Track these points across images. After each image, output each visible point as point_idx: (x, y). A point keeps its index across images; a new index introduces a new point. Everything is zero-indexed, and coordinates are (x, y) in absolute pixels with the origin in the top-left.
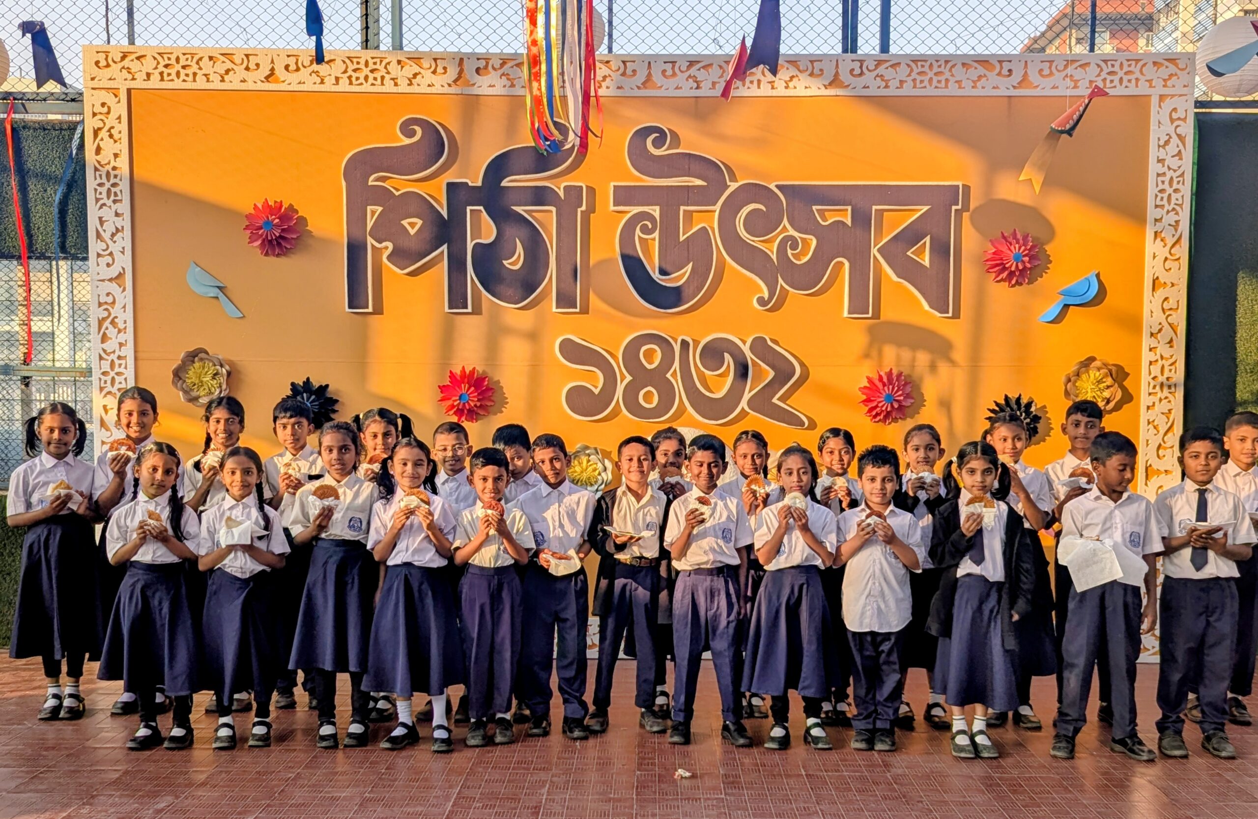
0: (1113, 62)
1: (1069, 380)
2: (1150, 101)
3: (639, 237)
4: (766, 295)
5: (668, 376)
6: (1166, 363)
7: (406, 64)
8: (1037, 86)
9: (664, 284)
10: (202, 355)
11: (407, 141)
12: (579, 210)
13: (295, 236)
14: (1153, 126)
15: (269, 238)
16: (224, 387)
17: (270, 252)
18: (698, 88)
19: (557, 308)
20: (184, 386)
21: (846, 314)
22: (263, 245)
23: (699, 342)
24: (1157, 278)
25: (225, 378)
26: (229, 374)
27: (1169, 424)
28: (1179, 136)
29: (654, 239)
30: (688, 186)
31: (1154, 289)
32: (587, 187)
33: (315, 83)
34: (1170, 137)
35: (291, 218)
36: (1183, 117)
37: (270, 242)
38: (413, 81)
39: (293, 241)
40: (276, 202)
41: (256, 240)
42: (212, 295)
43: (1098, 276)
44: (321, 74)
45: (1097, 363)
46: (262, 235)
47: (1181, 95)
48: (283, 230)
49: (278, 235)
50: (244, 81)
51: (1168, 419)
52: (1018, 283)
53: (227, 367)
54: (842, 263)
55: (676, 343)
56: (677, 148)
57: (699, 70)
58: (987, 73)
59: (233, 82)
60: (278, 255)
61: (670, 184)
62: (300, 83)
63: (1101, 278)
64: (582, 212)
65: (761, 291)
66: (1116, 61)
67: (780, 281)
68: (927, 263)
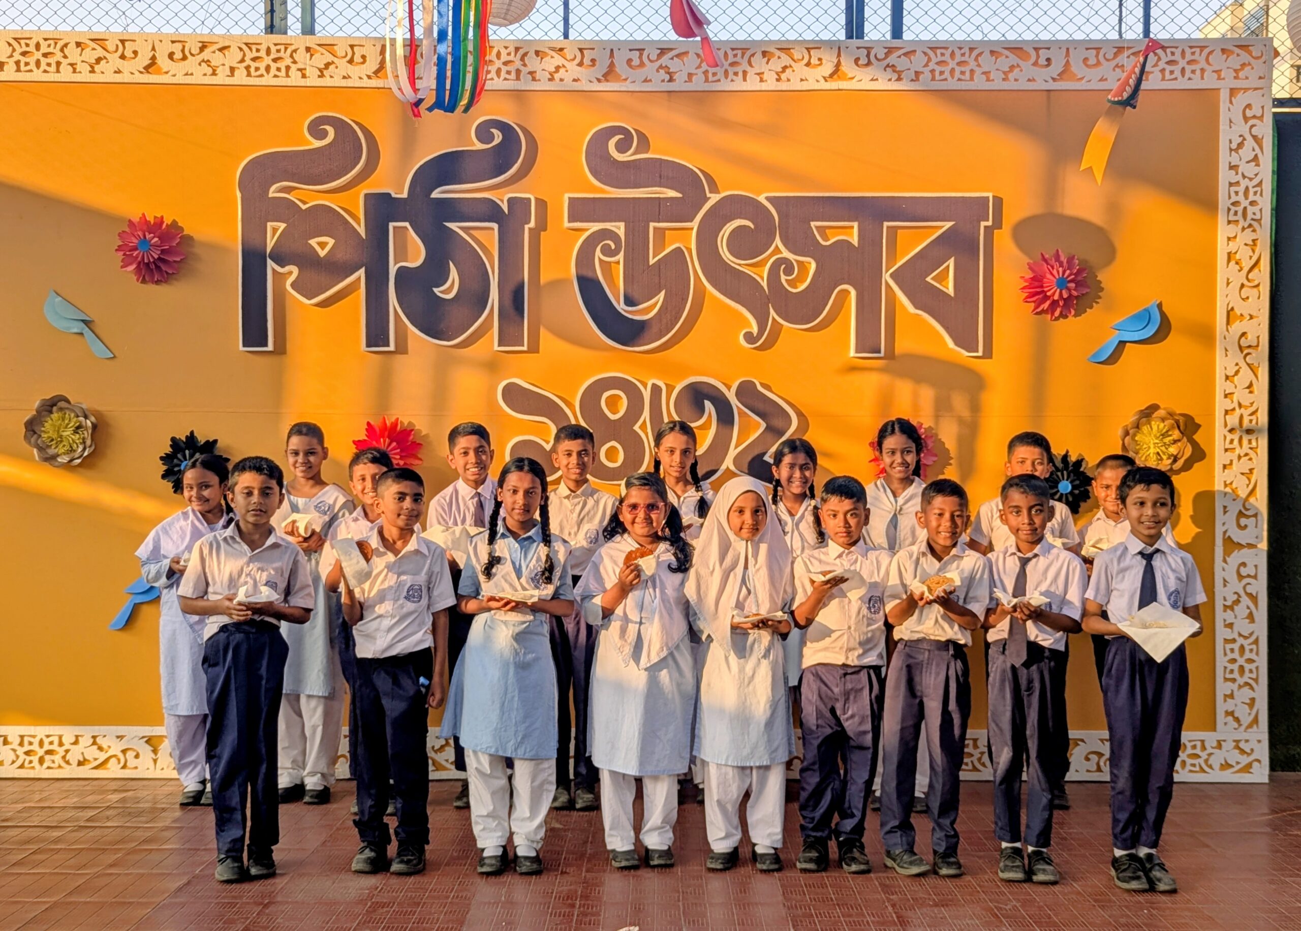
0: (1173, 50)
1: (1127, 433)
2: (1219, 95)
3: (600, 260)
4: (755, 330)
5: (636, 428)
6: (1246, 413)
7: (317, 51)
8: (1082, 79)
9: (630, 316)
10: (62, 404)
11: (317, 144)
12: (527, 227)
13: (178, 259)
14: (1223, 126)
15: (146, 261)
16: (88, 442)
17: (147, 278)
18: (671, 80)
19: (499, 345)
20: (39, 442)
21: (852, 353)
22: (138, 269)
23: (674, 388)
24: (1232, 309)
25: (90, 431)
26: (95, 427)
27: (1251, 487)
28: (1255, 137)
29: (618, 263)
30: (659, 198)
31: (1228, 323)
32: (537, 199)
33: (205, 75)
34: (1244, 139)
35: (174, 237)
36: (1259, 114)
37: (148, 265)
38: (325, 72)
39: (176, 265)
40: (155, 217)
41: (131, 264)
42: (75, 330)
43: (1160, 306)
44: (212, 64)
45: (1161, 413)
46: (137, 257)
47: (1256, 89)
48: (162, 251)
49: (156, 257)
50: (118, 72)
51: (1249, 480)
52: (1063, 316)
53: (93, 419)
54: (847, 292)
55: (646, 388)
56: (647, 152)
57: (672, 59)
58: (1021, 63)
59: (106, 74)
60: (157, 282)
61: (637, 196)
62: (187, 74)
63: (1164, 309)
64: (530, 229)
65: (750, 326)
66: (1177, 48)
67: (772, 312)
68: (951, 291)
